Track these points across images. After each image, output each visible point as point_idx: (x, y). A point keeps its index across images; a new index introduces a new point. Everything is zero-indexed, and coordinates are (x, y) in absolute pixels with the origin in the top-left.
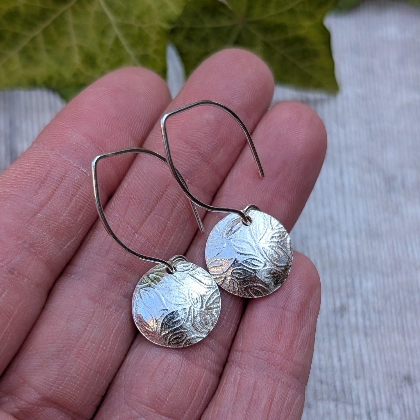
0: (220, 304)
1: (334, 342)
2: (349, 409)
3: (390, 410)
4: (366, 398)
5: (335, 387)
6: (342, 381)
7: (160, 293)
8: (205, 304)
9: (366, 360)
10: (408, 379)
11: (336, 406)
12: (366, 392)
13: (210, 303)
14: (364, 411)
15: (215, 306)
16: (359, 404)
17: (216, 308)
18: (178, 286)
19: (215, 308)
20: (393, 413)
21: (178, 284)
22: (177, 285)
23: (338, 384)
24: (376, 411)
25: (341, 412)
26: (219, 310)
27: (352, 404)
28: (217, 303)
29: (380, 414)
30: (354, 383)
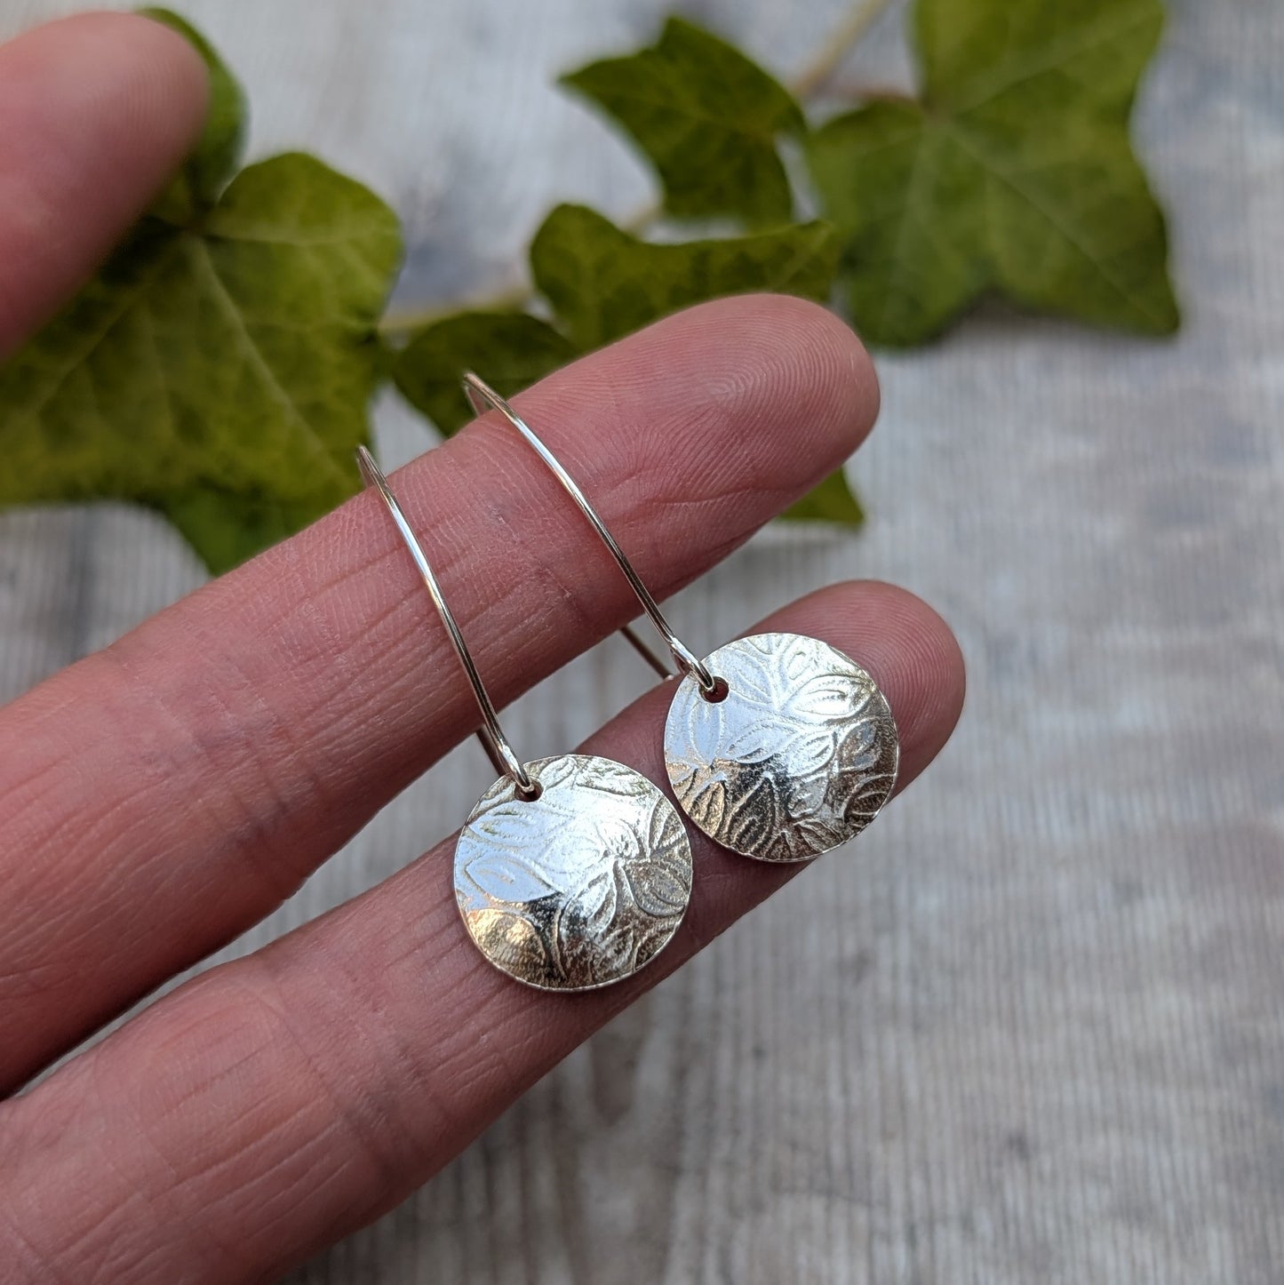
0: (684, 830)
1: (834, 1045)
2: (861, 1217)
3: (967, 1224)
4: (907, 1187)
5: (828, 1158)
6: (848, 1146)
7: (525, 858)
8: (647, 843)
9: (913, 1091)
10: (1020, 1145)
11: (828, 1209)
12: (908, 1174)
13: (659, 835)
14: (898, 1223)
15: (673, 840)
16: (887, 1204)
17: (678, 842)
18: (563, 824)
19: (675, 844)
20: (972, 1230)
21: (562, 819)
22: (561, 823)
23: (837, 1152)
24: (931, 1224)
25: (839, 1224)
26: (686, 844)
27: (869, 1205)
28: (675, 830)
29: (939, 1229)
30: (878, 1149)
